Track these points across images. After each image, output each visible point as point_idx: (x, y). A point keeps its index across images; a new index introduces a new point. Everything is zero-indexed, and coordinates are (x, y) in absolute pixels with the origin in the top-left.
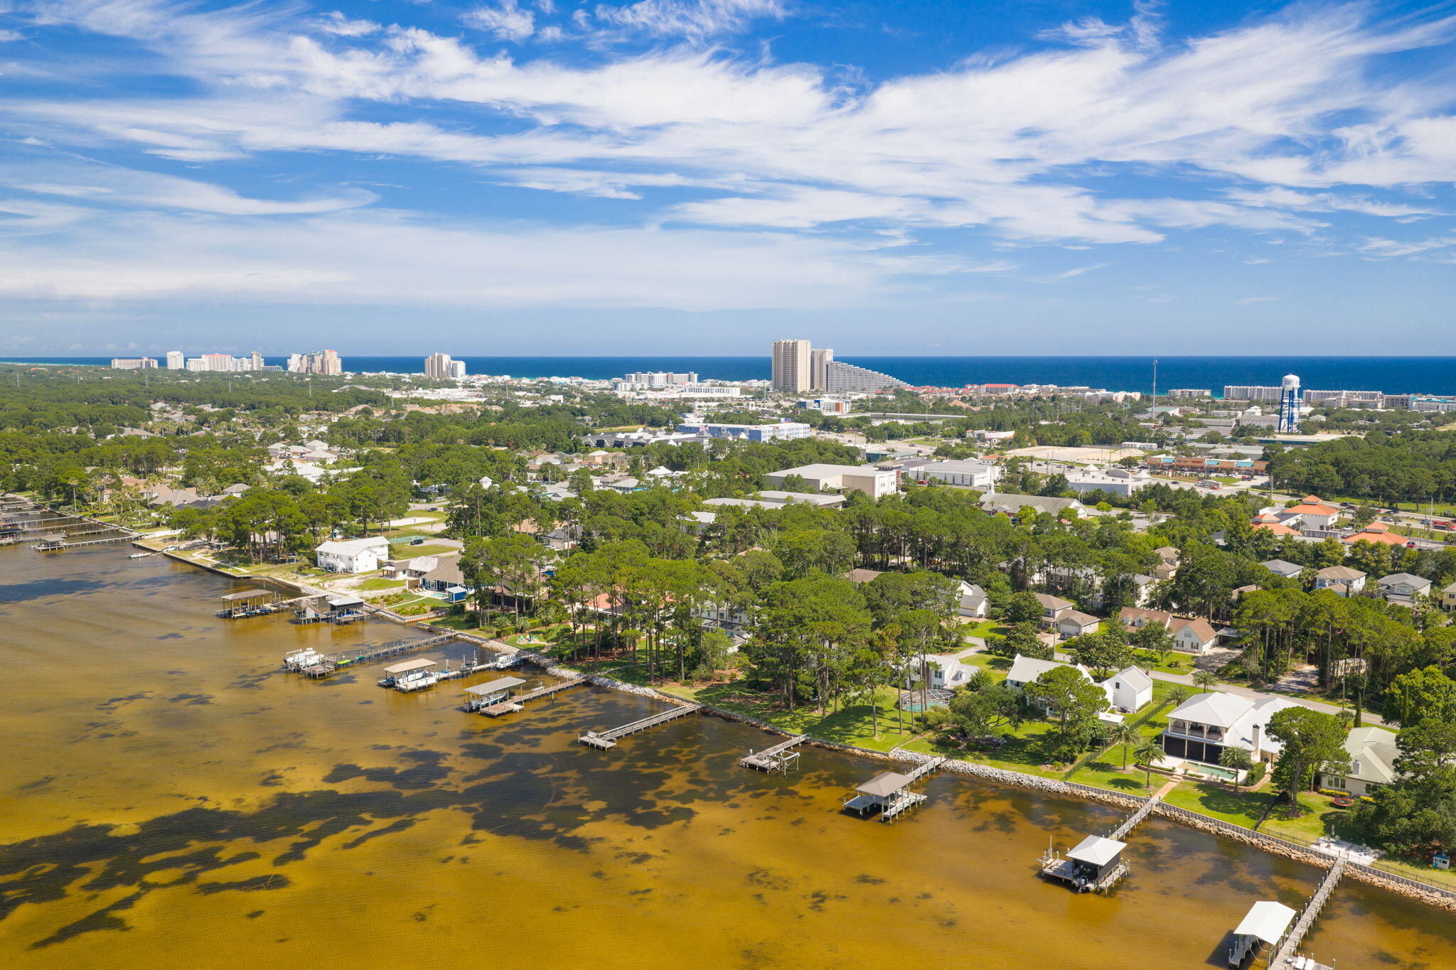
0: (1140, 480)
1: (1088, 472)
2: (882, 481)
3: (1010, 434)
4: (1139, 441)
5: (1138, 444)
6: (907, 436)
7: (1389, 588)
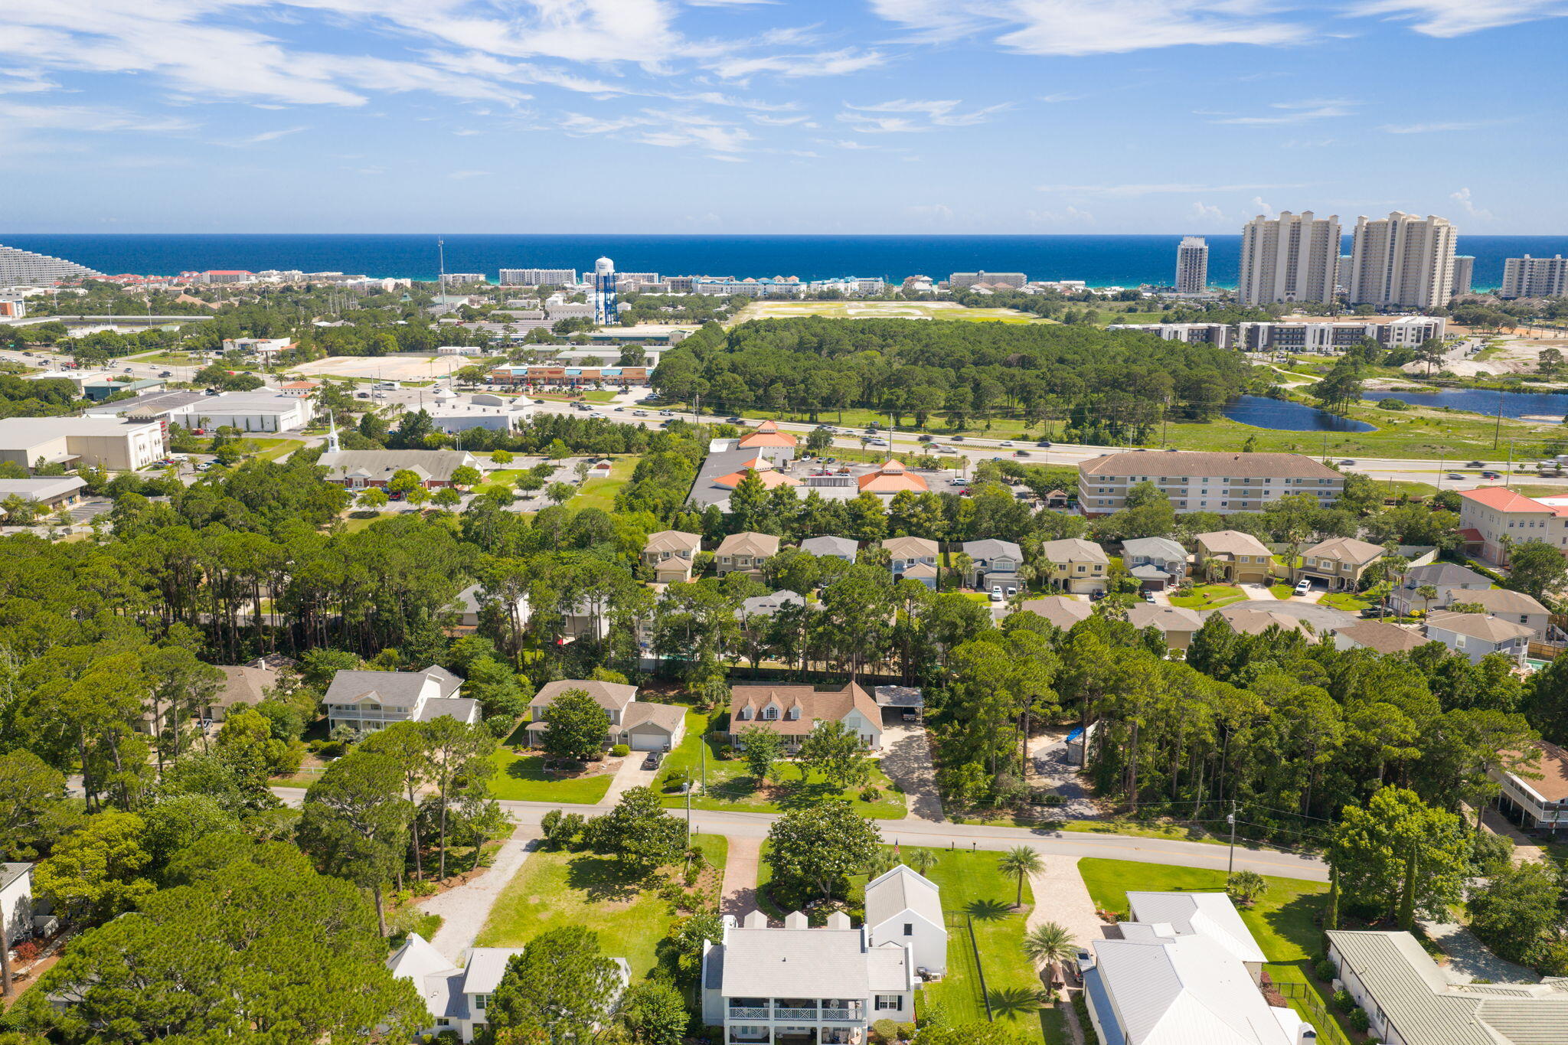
0: (520, 408)
1: (443, 400)
2: (140, 441)
3: (283, 343)
4: (456, 344)
5: (458, 349)
6: (133, 352)
7: (984, 563)
